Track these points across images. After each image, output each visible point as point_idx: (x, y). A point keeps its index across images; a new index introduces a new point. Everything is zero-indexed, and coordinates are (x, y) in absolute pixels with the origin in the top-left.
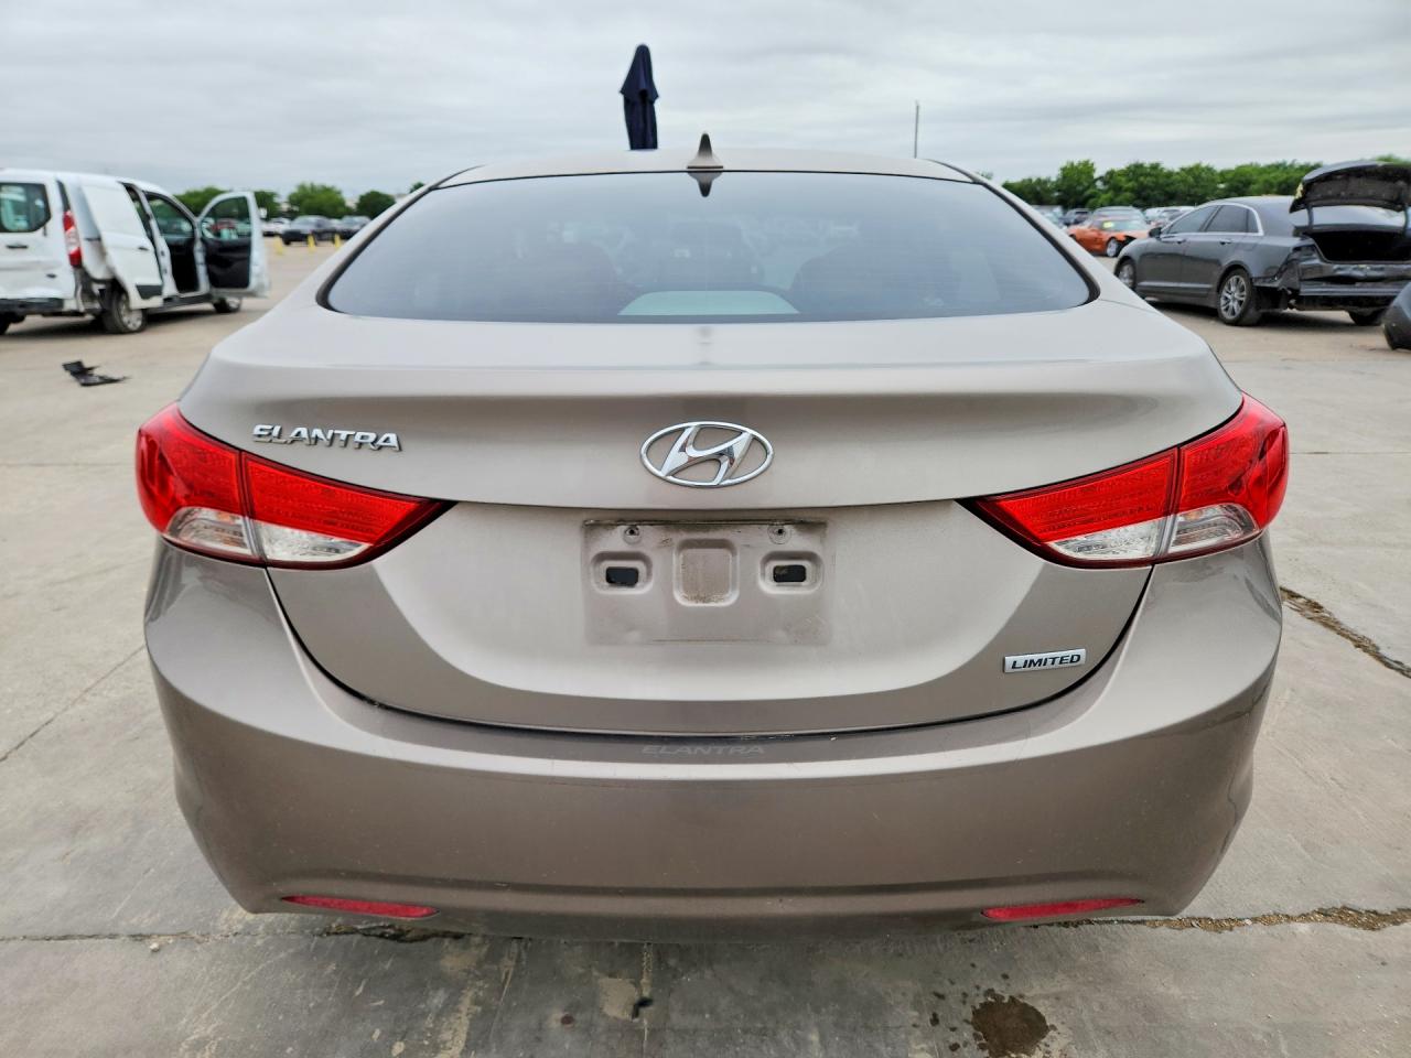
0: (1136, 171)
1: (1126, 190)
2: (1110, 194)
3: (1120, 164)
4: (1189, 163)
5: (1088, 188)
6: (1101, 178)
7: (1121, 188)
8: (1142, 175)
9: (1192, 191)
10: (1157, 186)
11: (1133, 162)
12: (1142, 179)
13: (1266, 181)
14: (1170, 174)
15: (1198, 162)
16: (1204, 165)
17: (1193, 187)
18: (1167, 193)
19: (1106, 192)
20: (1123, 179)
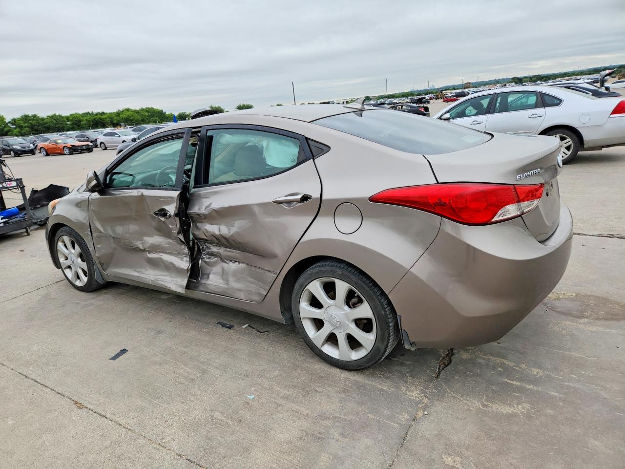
0: (26, 118)
1: (25, 127)
2: (18, 129)
3: (17, 116)
4: (51, 114)
5: (5, 127)
6: (10, 122)
7: (22, 127)
8: (30, 120)
9: (57, 126)
10: (40, 125)
11: (23, 114)
12: (31, 122)
13: (86, 120)
14: (43, 119)
15: (54, 113)
16: (57, 114)
17: (56, 124)
18: (45, 127)
19: (15, 129)
20: (22, 122)
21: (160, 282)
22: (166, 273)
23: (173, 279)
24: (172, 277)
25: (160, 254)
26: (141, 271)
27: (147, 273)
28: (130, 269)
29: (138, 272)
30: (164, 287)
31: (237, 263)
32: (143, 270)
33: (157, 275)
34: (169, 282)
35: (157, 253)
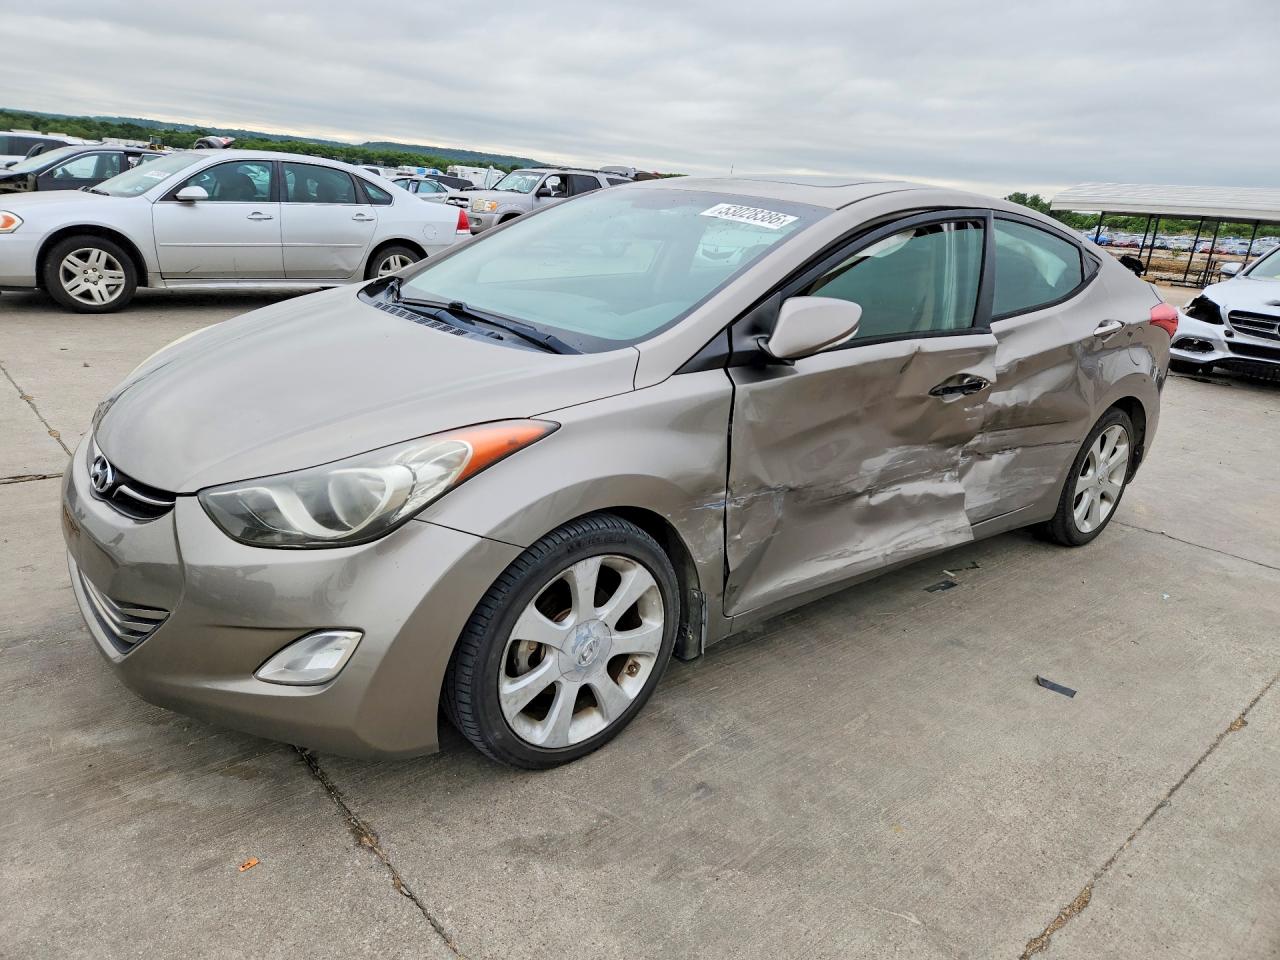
21: (911, 548)
22: (911, 523)
23: (932, 527)
24: (927, 525)
25: (894, 488)
26: (846, 550)
27: (862, 546)
28: (813, 561)
29: (839, 556)
30: (929, 551)
31: (1007, 452)
32: (850, 547)
33: (892, 539)
34: (929, 538)
35: (888, 489)
